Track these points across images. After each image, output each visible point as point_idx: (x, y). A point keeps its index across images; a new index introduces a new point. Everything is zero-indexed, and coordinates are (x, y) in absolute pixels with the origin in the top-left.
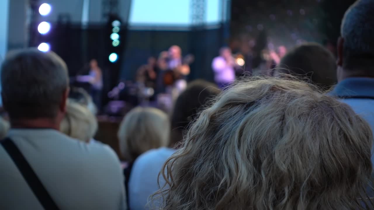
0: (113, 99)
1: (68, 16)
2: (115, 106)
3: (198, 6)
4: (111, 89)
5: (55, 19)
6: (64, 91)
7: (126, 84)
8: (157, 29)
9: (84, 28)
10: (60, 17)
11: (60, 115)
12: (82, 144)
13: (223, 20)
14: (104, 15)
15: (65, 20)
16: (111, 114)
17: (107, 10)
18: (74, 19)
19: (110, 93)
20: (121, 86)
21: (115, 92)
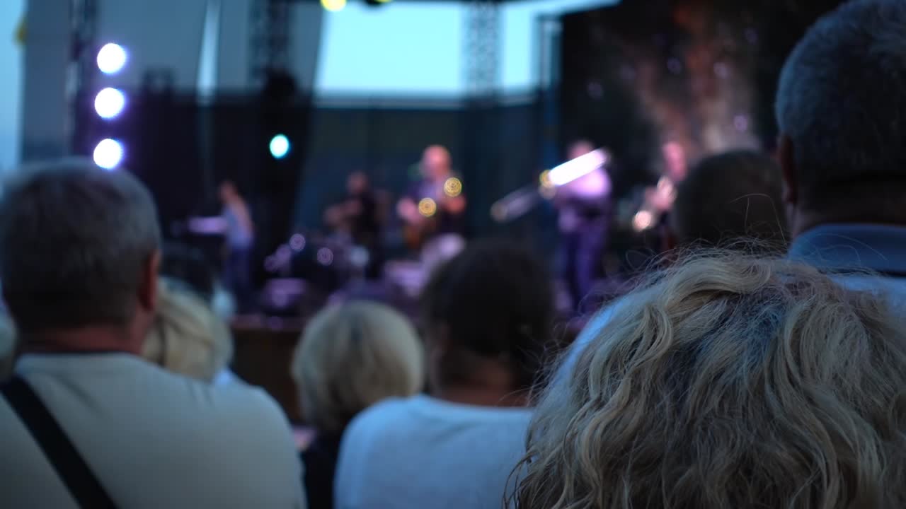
0: (277, 275)
1: (168, 75)
2: (283, 292)
3: (482, 49)
4: (272, 250)
5: (136, 81)
6: (147, 260)
7: (307, 238)
8: (384, 105)
9: (205, 102)
10: (148, 77)
11: (140, 318)
12: (198, 388)
13: (541, 82)
14: (255, 72)
15: (159, 84)
16: (271, 311)
17: (263, 60)
18: (181, 83)
19: (270, 259)
20: (297, 242)
21: (282, 257)
